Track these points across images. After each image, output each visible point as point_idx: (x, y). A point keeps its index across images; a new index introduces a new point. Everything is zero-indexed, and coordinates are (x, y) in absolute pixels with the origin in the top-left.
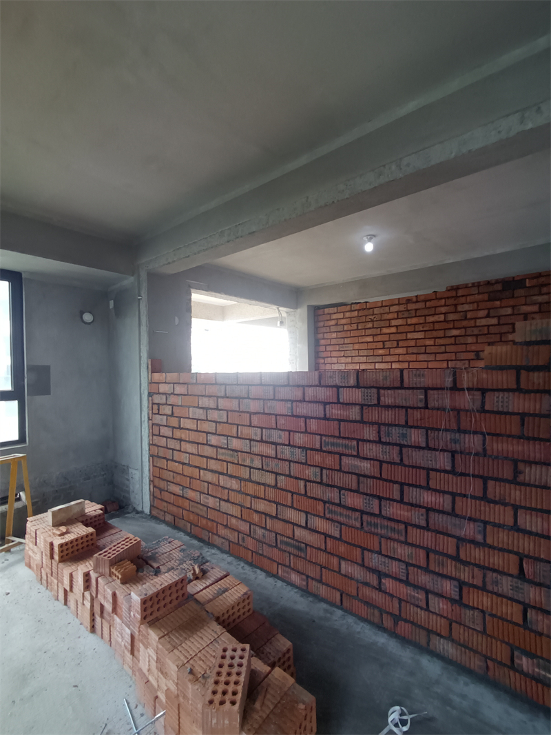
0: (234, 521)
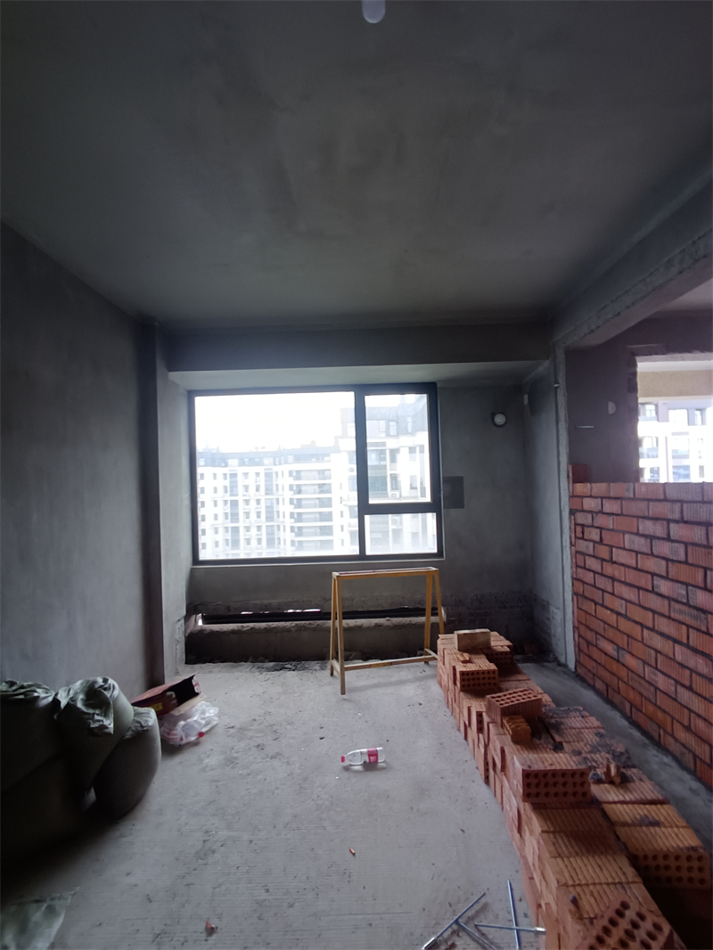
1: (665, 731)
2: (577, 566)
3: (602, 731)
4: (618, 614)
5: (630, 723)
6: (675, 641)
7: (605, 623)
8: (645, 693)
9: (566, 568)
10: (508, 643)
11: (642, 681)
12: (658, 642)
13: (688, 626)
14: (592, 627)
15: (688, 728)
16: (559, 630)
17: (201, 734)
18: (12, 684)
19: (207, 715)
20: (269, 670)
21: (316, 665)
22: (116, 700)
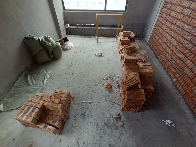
0: (168, 55)
1: (160, 55)
2: (160, 16)
3: (146, 54)
4: (164, 30)
5: (154, 53)
6: (173, 37)
7: (159, 32)
8: (160, 48)
9: (157, 17)
10: (134, 35)
11: (161, 46)
12: (169, 37)
13: (178, 34)
14: (156, 33)
15: (164, 55)
16: (148, 33)
17: (70, 48)
18: (30, 35)
19: (71, 45)
20: (83, 37)
21: (93, 37)
22: (51, 40)
